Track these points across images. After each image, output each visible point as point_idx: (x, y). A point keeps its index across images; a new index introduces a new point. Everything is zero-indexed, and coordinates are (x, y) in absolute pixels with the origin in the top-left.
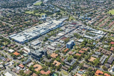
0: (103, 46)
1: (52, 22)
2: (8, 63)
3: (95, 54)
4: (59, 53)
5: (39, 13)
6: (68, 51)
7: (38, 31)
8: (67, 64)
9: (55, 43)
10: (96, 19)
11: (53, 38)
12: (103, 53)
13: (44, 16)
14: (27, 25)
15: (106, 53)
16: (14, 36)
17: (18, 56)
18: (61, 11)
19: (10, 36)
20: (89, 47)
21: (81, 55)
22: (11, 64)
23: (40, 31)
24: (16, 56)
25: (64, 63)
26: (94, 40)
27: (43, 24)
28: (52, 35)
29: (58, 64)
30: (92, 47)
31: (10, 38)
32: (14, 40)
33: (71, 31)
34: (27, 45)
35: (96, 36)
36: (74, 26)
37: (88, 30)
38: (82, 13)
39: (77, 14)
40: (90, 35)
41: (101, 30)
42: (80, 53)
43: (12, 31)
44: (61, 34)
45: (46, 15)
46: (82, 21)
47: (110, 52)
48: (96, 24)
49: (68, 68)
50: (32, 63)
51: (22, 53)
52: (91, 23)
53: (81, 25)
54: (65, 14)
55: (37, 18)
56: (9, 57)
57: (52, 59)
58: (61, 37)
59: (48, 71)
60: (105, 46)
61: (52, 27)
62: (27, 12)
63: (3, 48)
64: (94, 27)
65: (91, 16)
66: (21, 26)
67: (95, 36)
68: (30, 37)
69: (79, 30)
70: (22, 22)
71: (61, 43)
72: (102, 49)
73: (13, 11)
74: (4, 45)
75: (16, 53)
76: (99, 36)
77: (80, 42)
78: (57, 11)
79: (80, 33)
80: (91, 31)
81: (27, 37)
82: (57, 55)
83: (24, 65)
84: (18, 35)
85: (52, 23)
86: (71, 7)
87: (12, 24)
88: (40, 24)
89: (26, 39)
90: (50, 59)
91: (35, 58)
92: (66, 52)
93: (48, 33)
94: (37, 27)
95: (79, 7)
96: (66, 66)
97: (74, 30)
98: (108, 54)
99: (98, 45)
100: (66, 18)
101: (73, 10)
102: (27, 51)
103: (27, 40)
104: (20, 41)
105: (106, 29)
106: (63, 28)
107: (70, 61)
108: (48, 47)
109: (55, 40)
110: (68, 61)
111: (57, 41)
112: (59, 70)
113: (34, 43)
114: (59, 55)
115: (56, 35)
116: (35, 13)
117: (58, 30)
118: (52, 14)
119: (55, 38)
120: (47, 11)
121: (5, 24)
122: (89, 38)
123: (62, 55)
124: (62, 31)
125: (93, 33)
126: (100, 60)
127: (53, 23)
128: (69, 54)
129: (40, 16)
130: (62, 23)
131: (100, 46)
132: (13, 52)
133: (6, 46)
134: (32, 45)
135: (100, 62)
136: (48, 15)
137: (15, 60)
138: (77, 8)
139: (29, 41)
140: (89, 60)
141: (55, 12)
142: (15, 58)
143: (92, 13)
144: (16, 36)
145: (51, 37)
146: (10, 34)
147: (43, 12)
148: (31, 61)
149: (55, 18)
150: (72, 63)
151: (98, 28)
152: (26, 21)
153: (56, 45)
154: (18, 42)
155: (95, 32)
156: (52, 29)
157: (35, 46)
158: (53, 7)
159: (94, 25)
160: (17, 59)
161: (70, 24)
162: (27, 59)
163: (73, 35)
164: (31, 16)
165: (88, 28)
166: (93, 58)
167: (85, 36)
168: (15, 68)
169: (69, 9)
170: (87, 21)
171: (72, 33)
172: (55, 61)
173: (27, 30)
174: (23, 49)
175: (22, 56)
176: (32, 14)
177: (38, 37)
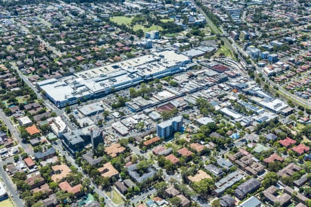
0: (254, 147)
1: (163, 57)
2: (5, 150)
3: (216, 165)
4: (130, 145)
5: (147, 23)
7: (112, 79)
8: (131, 178)
9: (136, 116)
10: (293, 61)
11: (141, 101)
12: (240, 167)
13: (152, 36)
14: (96, 57)
15: (248, 168)
16: (50, 83)
17: (34, 137)
18: (210, 23)
19: (40, 83)
20: (215, 142)
21: (178, 160)
22: (11, 153)
23: (116, 78)
24: (29, 134)
25: (127, 173)
26: (243, 124)
27: (136, 59)
28: (140, 94)
29: (112, 172)
30: (220, 146)
31: (38, 87)
32: (45, 95)
33: (197, 90)
34: (69, 112)
35: (257, 114)
36: (213, 76)
37: (248, 93)
38: (264, 36)
39: (247, 38)
40: (240, 110)
41: (283, 98)
42: (179, 156)
43: (53, 69)
44: (165, 94)
45: (157, 34)
46: (249, 63)
47: (261, 166)
48: (282, 77)
49: (128, 187)
50: (54, 160)
51: (46, 130)
52: (269, 72)
53: (237, 76)
54: (212, 34)
55: (132, 39)
56: (16, 137)
57: (104, 157)
58: (162, 102)
59: (80, 186)
60: (259, 148)
61: (155, 70)
62: (115, 20)
63: (13, 111)
64: (272, 85)
65: (283, 49)
66: (79, 58)
67: (252, 113)
68: (84, 91)
69: (222, 88)
70: (88, 45)
71: (152, 119)
72: (246, 153)
73: (82, 12)
74: (17, 104)
75: (33, 130)
76: (265, 114)
77: (200, 125)
78: (196, 24)
79: (220, 98)
80: (254, 98)
81: (79, 90)
82: (122, 149)
83: (37, 160)
84: (59, 83)
85: (158, 60)
86: (245, 12)
87: (62, 51)
88: (130, 57)
89: (72, 96)
90: (102, 156)
91: (68, 149)
92: (149, 147)
93: (135, 86)
94: (116, 67)
95: (266, 18)
96: (128, 181)
97: (208, 86)
98: (252, 171)
99: (243, 141)
100: (206, 49)
101: (242, 26)
102: (59, 127)
103: (75, 99)
104: (56, 99)
105: (300, 96)
106: (180, 78)
107: (142, 171)
108: (113, 125)
109: (142, 108)
110: (137, 171)
111: (144, 113)
112: (107, 188)
113: (87, 109)
114: (128, 150)
115: (151, 96)
116: (133, 24)
117: (164, 82)
118: (180, 30)
119: (144, 102)
120: (171, 20)
121: (45, 49)
122: (233, 118)
123: (135, 151)
124: (175, 85)
125: (254, 103)
126: (217, 184)
127: (162, 60)
128: (154, 153)
129: (140, 34)
130: (186, 63)
131: (247, 144)
132: (28, 125)
133: (22, 107)
134: (80, 114)
135: (216, 188)
136: (164, 33)
137: (25, 145)
138: (258, 19)
139: (79, 103)
140: (190, 178)
141: (190, 27)
142: (26, 139)
143: (291, 42)
144: (55, 84)
145: (135, 100)
146: (46, 76)
147: (157, 22)
148: (56, 154)
149: (178, 44)
150: (145, 176)
151: (282, 91)
152: (100, 44)
153: (136, 122)
154: (52, 101)
155: (262, 103)
156: (151, 76)
157: (86, 116)
158: (194, 10)
159: (273, 80)
160: (29, 142)
161: (210, 68)
162: (50, 147)
163: (194, 102)
164: (119, 30)
165: (250, 87)
166: (205, 173)
167: (225, 110)
168: (15, 164)
169: (235, 19)
170: (261, 63)
171: (195, 95)
172: (108, 166)
173: (89, 71)
174: (53, 121)
175: (43, 138)
176: (123, 27)
177: (105, 95)
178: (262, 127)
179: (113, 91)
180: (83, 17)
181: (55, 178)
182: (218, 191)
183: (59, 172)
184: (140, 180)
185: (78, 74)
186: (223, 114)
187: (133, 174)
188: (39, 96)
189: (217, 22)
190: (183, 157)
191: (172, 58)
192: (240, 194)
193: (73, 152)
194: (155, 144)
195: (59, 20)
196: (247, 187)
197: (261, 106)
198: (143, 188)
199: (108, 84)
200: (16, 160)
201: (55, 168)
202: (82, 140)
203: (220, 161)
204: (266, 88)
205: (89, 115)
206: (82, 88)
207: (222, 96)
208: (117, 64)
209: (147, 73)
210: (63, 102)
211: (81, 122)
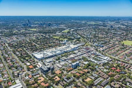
0: (103, 70)
1: (70, 46)
2: (22, 73)
3: (92, 76)
4: (63, 71)
5: (63, 38)
6: (72, 71)
7: (55, 52)
8: (65, 81)
9: (64, 62)
10: (108, 47)
11: (65, 58)
12: (100, 76)
13: (66, 41)
14: (50, 47)
15: (103, 77)
16: (36, 53)
17: (31, 69)
18: (81, 38)
19: (33, 53)
20: (91, 69)
21: (80, 75)
22: (24, 74)
23: (57, 52)
24: (30, 68)
25: (63, 79)
26: (98, 64)
27: (62, 47)
28: (64, 56)
29: (58, 79)
30: (92, 70)
31: (32, 54)
32: (34, 57)
33: (82, 55)
34: (42, 61)
35: (102, 61)
36: (86, 51)
37: (97, 55)
38: (98, 40)
39: (93, 41)
40: (96, 60)
41: (108, 56)
42: (80, 73)
43: (36, 50)
44: (72, 56)
45: (67, 40)
46: (95, 47)
47: (107, 76)
48: (106, 51)
49: (64, 84)
50: (38, 76)
51: (35, 67)
52: (102, 49)
53: (93, 51)
54: (83, 40)
55: (60, 42)
56: (25, 69)
57: (55, 74)
58: (71, 58)
59: (48, 84)
60: (105, 70)
61: (68, 49)
62: (54, 37)
63: (24, 61)
64: (104, 53)
65: (104, 44)
66: (45, 47)
67: (100, 61)
68: (47, 55)
69: (89, 54)
70: (47, 43)
71: (69, 63)
72: (101, 72)
73: (44, 35)
74: (26, 60)
75: (31, 67)
76: (104, 61)
77: (85, 64)
78: (78, 38)
79: (89, 57)
80: (99, 57)
81: (45, 55)
82: (61, 72)
83: (32, 76)
84: (39, 53)
85: (68, 47)
86: (91, 35)
87: (39, 45)
88: (60, 46)
89: (43, 57)
90: (54, 74)
91: (43, 72)
92: (69, 71)
93: (62, 54)
94: (56, 49)
95: (97, 36)
96: (64, 82)
97: (84, 54)
98: (105, 77)
99: (99, 69)
100: (82, 44)
101: (91, 38)
102: (39, 66)
103: (44, 58)
104: (38, 58)
105: (113, 56)
106: (76, 52)
107: (68, 78)
108: (57, 65)
109: (65, 60)
110: (67, 79)
111: (66, 61)
112: (57, 84)
113: (48, 60)
114: (62, 72)
115: (68, 56)
116: (59, 38)
117: (71, 53)
118: (73, 39)
119: (66, 58)
120: (70, 37)
121: (34, 44)
122: (94, 62)
123: (65, 73)
124: (75, 53)
125: (100, 58)
126: (95, 82)
128: (71, 73)
129: (62, 41)
130: (77, 47)
131: (101, 69)
132: (29, 65)
133: (27, 60)
134: (46, 62)
135: (94, 83)
136: (69, 40)
137: (28, 72)
138: (95, 37)
139: (45, 59)
140: (85, 80)
141: (76, 39)
142: (29, 69)
143: (106, 42)
144: (37, 54)
145: (63, 57)
146: (34, 52)
147: (66, 38)
148: (39, 74)
149: (73, 43)
150: (69, 80)
151: (107, 54)
152: (50, 43)
153: (64, 64)
154: (37, 58)
155: (102, 58)
156: (67, 51)
157: (48, 62)
158: (76, 35)
159: (104, 52)
160: (30, 71)
161: (84, 49)
162: (37, 72)
163: (81, 58)
164: (56, 40)
165: (97, 54)
166: (89, 79)
167: (91, 60)
168: (25, 77)
169: (89, 37)
170: (99, 47)
171: (81, 56)
172: (57, 77)
173: (48, 50)
174: (37, 64)
175: (34, 69)
177: (53, 57)
178: (104, 64)
179: (56, 55)
180: (45, 37)
181: (39, 81)
182: (95, 84)
183: (40, 79)
184: (68, 81)
185: (44, 51)
186: (91, 61)
187: (66, 80)
188: (33, 57)
189: (84, 38)
190: (82, 74)
191: (72, 46)
192: (103, 85)
193: (45, 73)
194: (71, 70)
195: (38, 37)
196: (105, 83)
197: (102, 59)
198: (69, 84)
199: (54, 53)
200: (26, 76)
201: (39, 78)
202: (48, 69)
203: (94, 75)
204: (102, 54)
205: (49, 62)
206: (46, 55)
207: (90, 56)
208: (56, 48)
209: (66, 50)
210: (40, 59)
211: (46, 64)
